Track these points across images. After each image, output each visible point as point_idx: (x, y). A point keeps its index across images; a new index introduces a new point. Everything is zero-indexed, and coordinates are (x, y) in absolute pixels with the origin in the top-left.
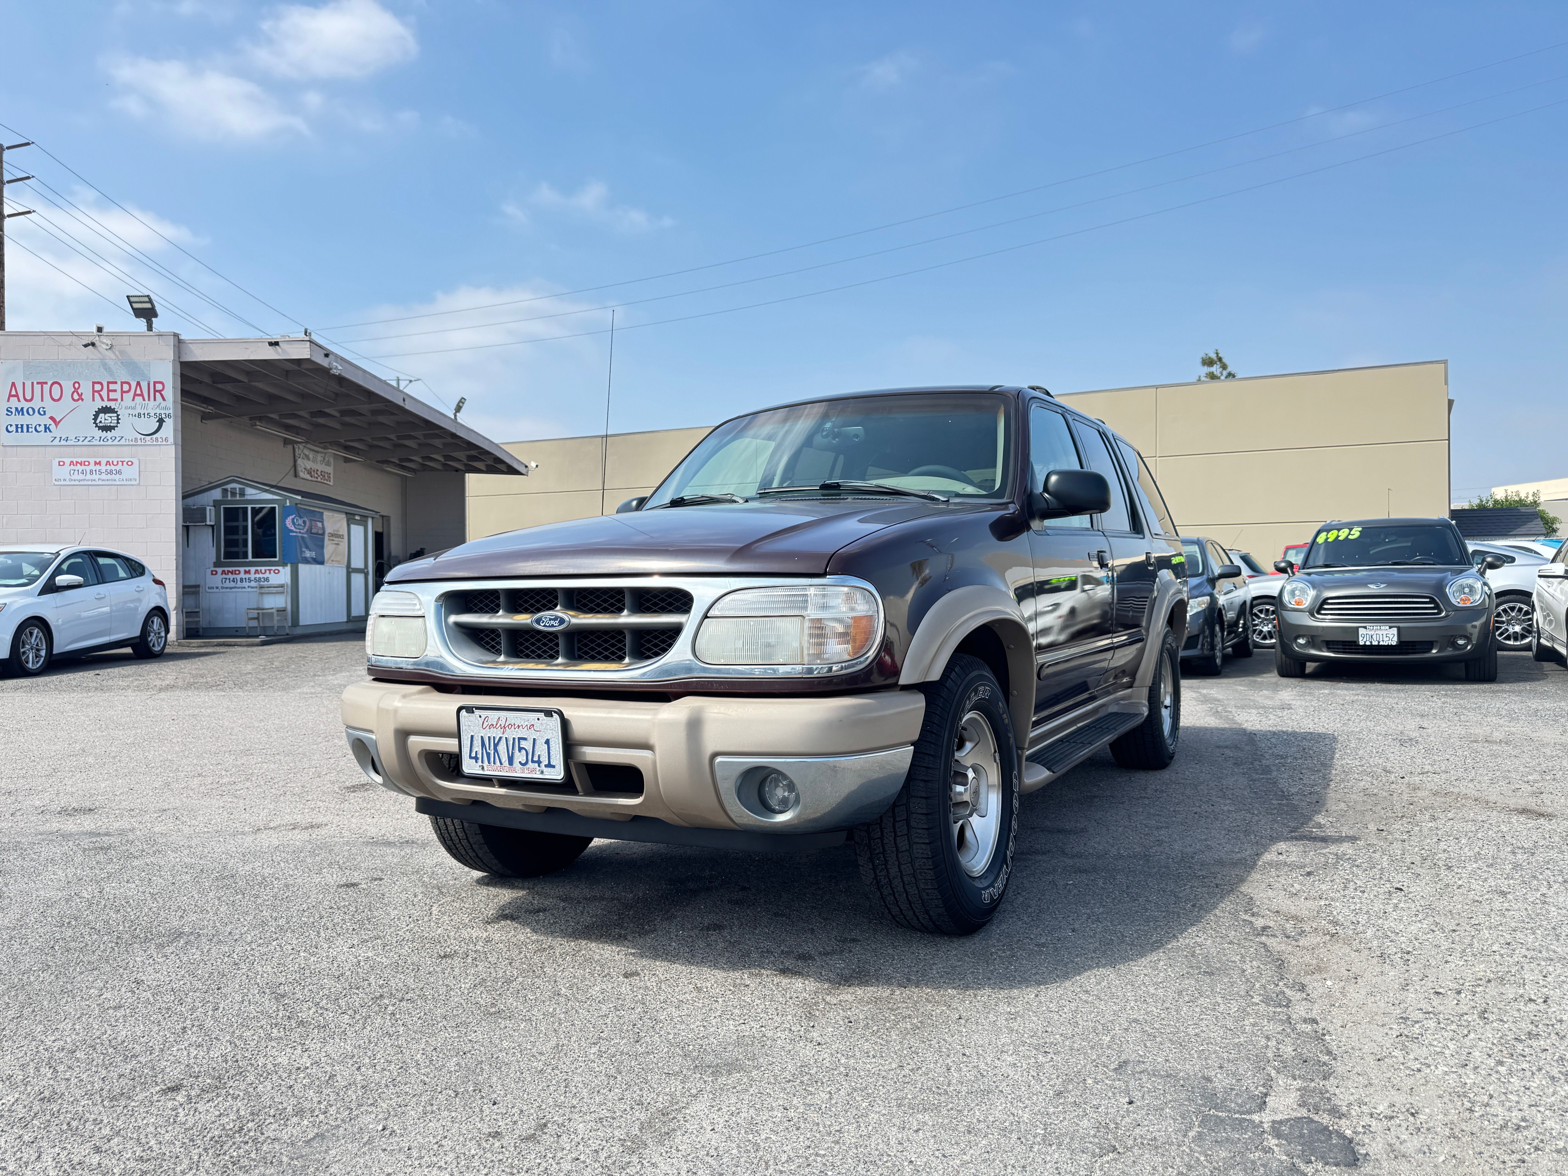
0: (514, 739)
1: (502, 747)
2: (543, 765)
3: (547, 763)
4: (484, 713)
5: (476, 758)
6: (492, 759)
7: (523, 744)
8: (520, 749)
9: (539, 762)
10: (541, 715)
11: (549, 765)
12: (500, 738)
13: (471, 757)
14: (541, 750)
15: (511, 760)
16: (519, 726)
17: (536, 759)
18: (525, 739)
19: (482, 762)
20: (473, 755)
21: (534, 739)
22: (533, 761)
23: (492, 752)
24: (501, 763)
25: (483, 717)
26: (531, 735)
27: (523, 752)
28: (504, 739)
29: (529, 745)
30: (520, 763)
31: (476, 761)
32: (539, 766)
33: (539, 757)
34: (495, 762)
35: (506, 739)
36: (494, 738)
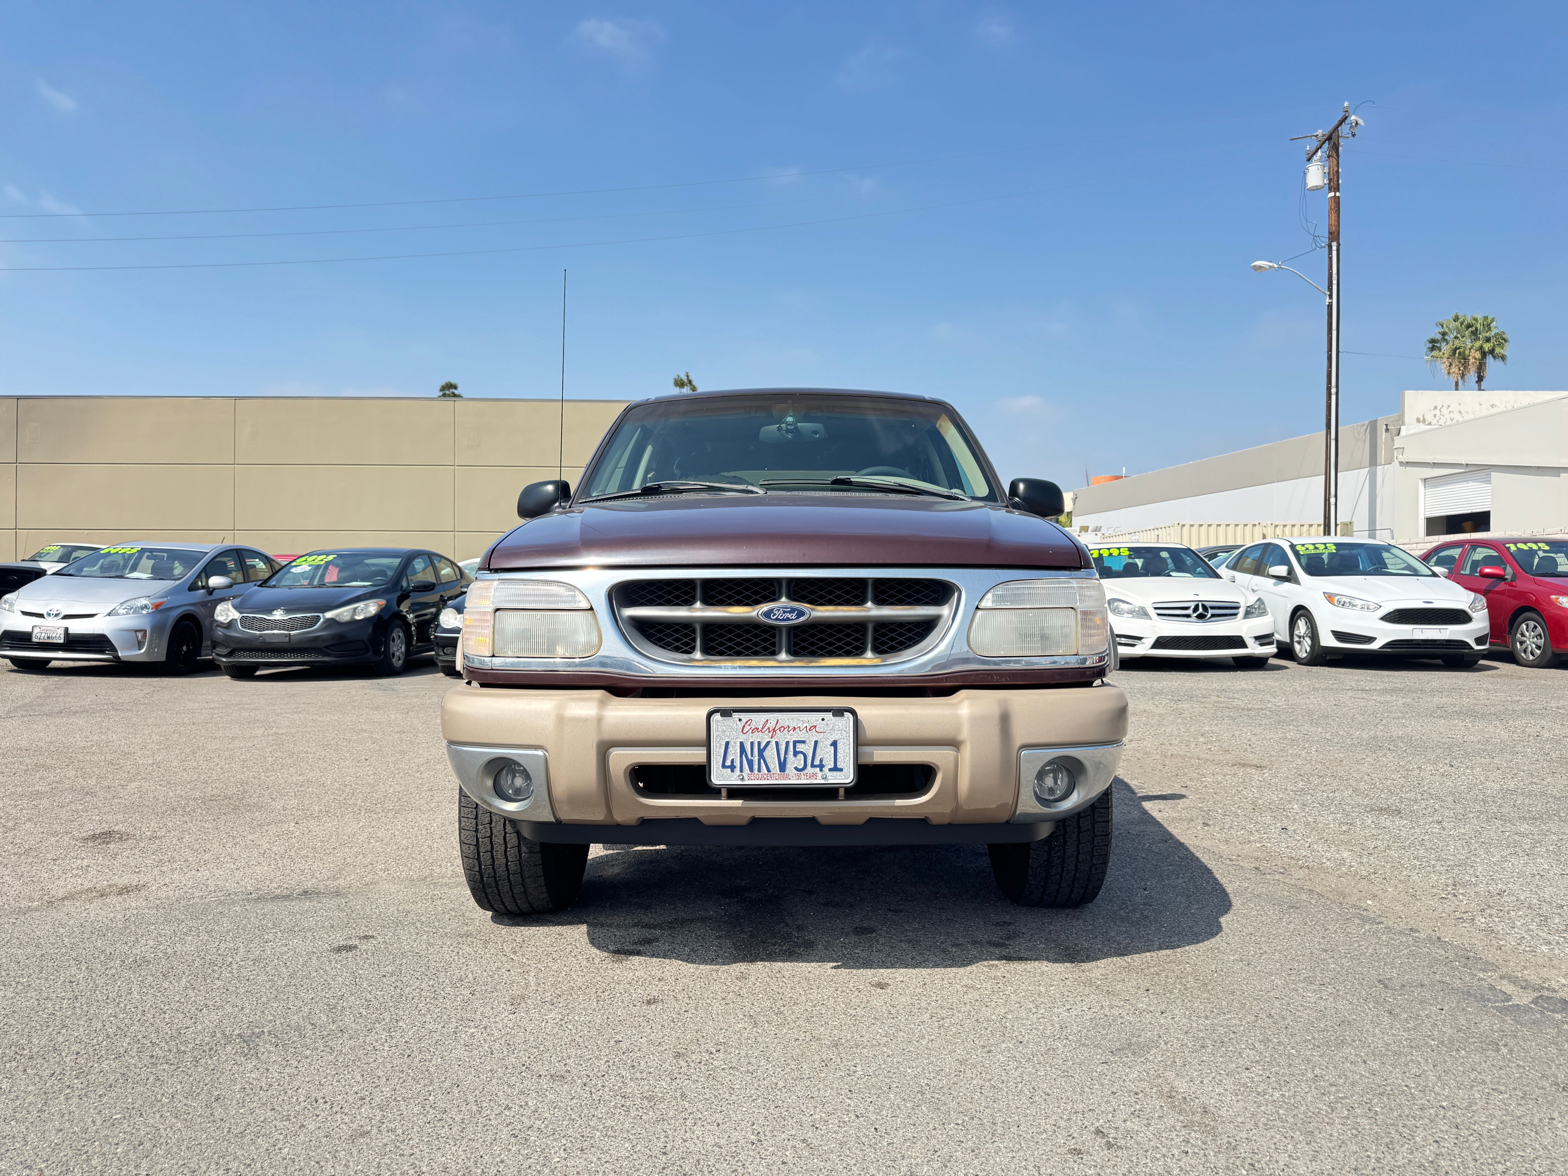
0: (788, 743)
1: (771, 754)
2: (826, 769)
3: (832, 766)
4: (746, 716)
5: (732, 767)
6: (756, 767)
7: (800, 748)
8: (796, 753)
9: (821, 766)
10: (829, 715)
11: (835, 769)
12: (768, 743)
13: (724, 766)
14: (825, 752)
15: (782, 766)
16: (794, 729)
17: (817, 762)
18: (804, 742)
19: (741, 771)
20: (728, 763)
21: (816, 743)
22: (813, 766)
23: (756, 759)
24: (769, 770)
25: (744, 720)
26: (811, 737)
27: (801, 756)
29: (808, 749)
30: (796, 768)
31: (732, 771)
32: (821, 770)
33: (821, 761)
34: (759, 770)
35: (777, 743)
36: (759, 743)
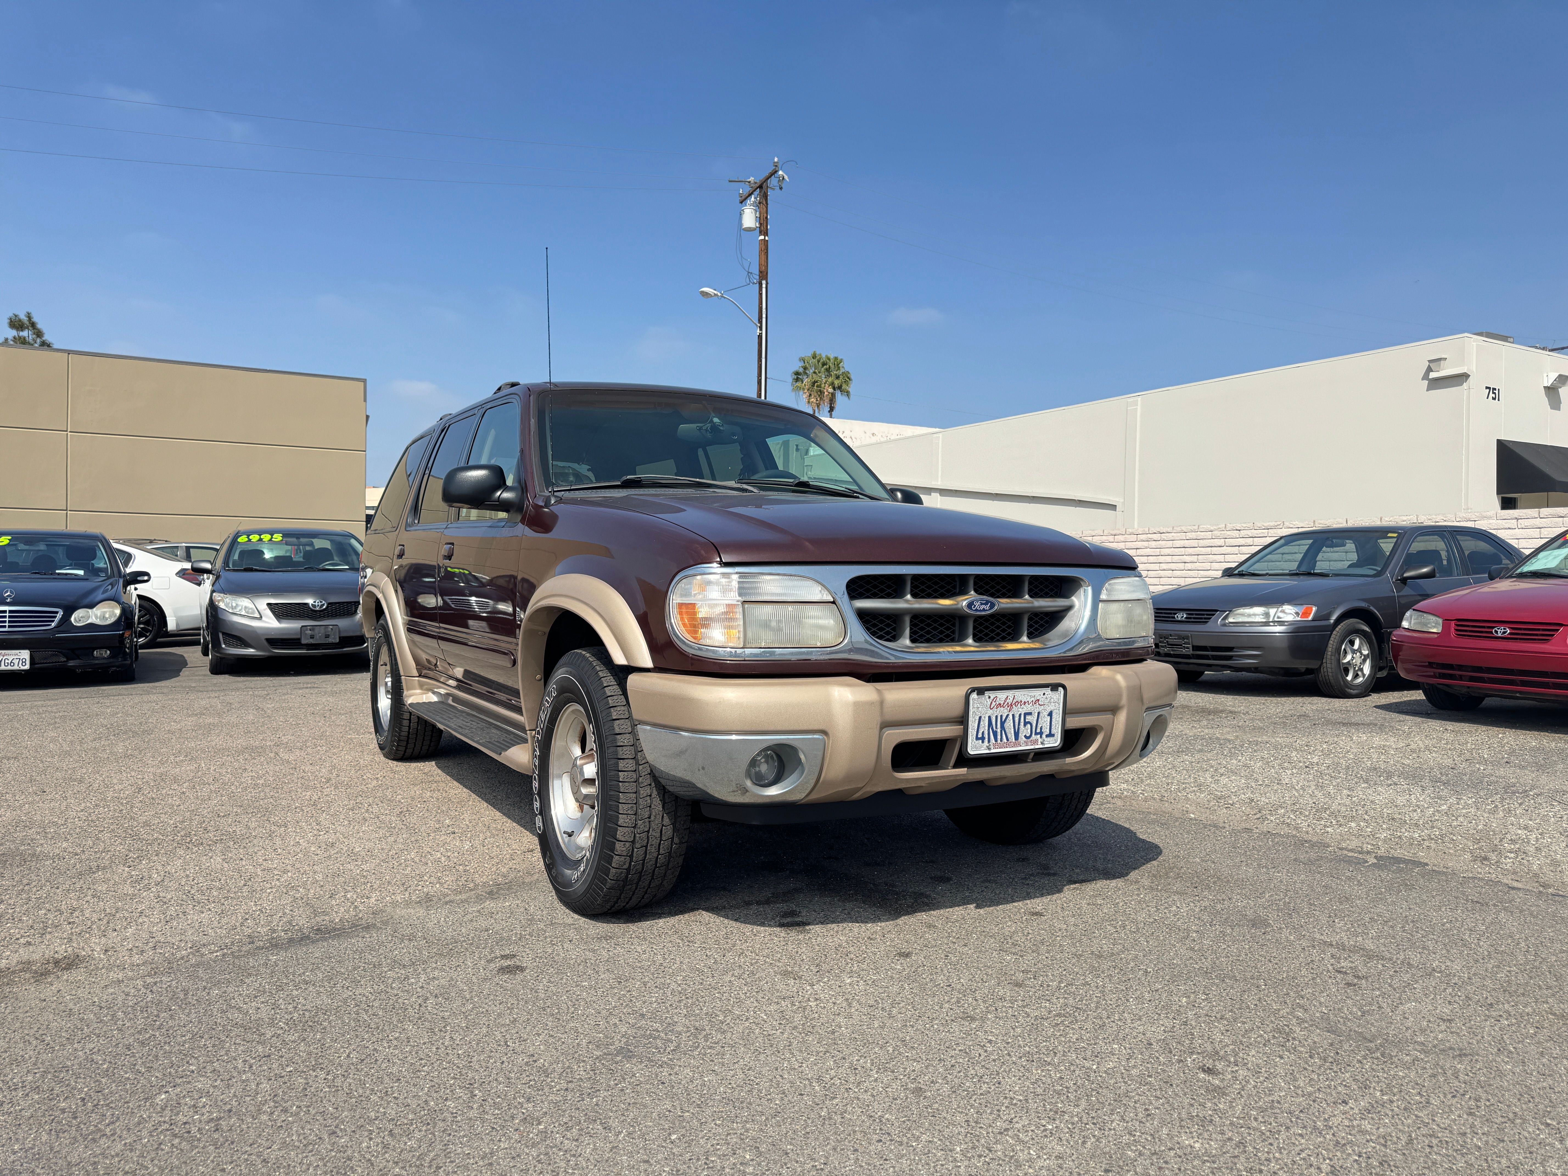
0: (1020, 715)
1: (1009, 724)
2: (1044, 736)
3: (1048, 732)
4: (993, 694)
5: (983, 739)
6: (999, 737)
7: (1029, 718)
8: (1025, 724)
9: (1041, 733)
10: (1048, 691)
11: (1050, 735)
12: (1008, 715)
13: (977, 738)
14: (1045, 722)
15: (1016, 735)
16: (1025, 703)
17: (1038, 731)
18: (1030, 714)
19: (989, 741)
20: (980, 735)
21: (1039, 713)
22: (1036, 734)
23: (999, 730)
24: (1008, 740)
25: (992, 698)
26: (1035, 709)
27: (1029, 726)
28: (1011, 717)
29: (1032, 719)
30: (1025, 736)
31: (983, 742)
32: (1041, 737)
33: (1041, 728)
34: (1001, 740)
35: (1013, 715)
36: (1001, 716)
